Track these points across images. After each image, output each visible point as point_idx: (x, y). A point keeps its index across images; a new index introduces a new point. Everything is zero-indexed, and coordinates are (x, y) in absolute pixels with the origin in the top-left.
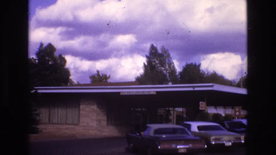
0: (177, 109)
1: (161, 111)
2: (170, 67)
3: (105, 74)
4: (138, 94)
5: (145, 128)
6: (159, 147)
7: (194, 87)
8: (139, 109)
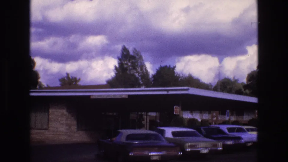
0: (150, 114)
1: (133, 116)
2: (142, 69)
5: (117, 134)
7: (168, 91)
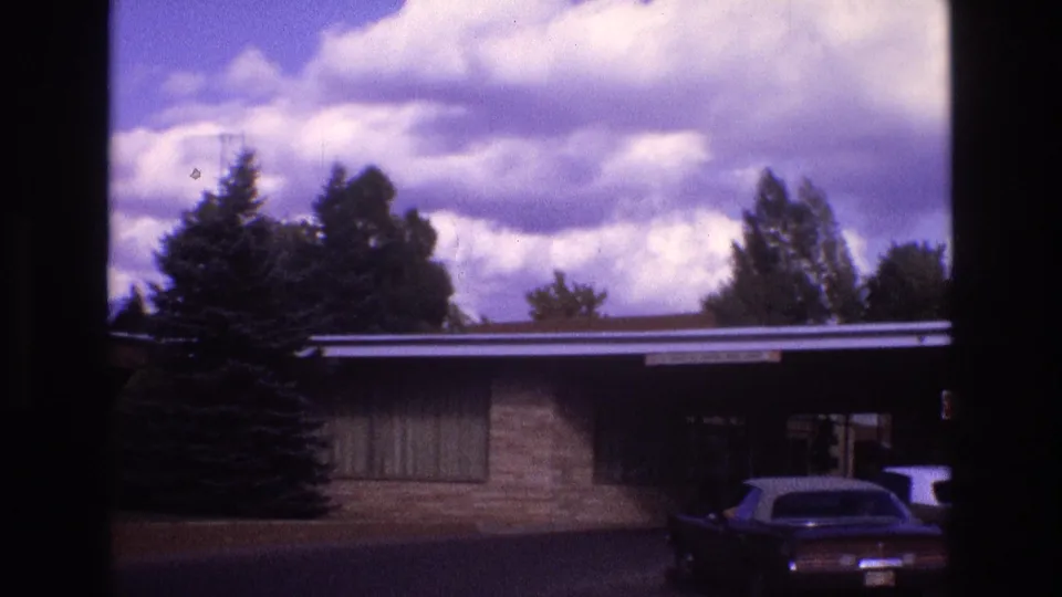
0: (857, 418)
1: (798, 427)
2: (830, 256)
3: (588, 285)
4: (712, 361)
5: (741, 494)
6: (793, 568)
7: (921, 334)
8: (718, 420)
